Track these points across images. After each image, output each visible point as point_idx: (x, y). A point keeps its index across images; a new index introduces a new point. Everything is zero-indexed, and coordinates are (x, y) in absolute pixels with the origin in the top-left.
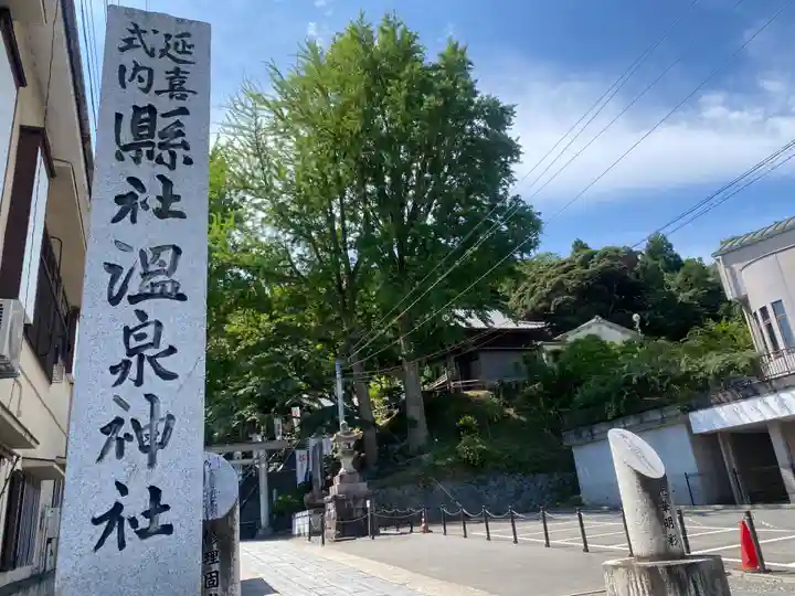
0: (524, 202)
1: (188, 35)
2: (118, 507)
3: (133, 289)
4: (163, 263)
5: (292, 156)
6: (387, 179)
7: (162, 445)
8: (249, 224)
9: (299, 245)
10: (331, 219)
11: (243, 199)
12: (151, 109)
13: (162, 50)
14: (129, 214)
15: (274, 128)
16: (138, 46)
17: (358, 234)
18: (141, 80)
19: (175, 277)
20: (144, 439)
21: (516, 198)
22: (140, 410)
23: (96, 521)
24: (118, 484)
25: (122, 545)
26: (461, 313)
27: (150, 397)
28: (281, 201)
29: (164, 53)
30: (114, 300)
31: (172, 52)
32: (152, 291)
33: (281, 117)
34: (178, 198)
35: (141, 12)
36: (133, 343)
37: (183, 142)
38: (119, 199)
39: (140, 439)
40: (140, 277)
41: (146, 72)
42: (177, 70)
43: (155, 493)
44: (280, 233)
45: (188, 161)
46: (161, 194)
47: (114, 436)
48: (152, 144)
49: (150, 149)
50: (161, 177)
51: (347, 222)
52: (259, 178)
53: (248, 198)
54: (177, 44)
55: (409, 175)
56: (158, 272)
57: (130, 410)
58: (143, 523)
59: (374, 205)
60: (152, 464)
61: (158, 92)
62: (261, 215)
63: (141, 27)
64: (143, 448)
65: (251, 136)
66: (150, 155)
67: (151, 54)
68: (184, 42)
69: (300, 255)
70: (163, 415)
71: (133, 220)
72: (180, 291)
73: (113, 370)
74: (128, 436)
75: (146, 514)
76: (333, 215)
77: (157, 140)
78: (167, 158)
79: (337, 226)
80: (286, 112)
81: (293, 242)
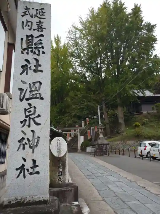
0: (158, 57)
1: (43, 9)
2: (23, 165)
3: (27, 96)
4: (36, 87)
5: (86, 45)
6: (114, 51)
7: (36, 146)
8: (74, 66)
9: (88, 72)
10: (97, 64)
11: (72, 59)
12: (32, 36)
13: (35, 15)
14: (25, 72)
15: (80, 37)
16: (27, 14)
17: (105, 68)
18: (29, 26)
19: (40, 92)
20: (31, 144)
21: (156, 56)
22: (30, 135)
23: (17, 169)
24: (23, 158)
25: (25, 177)
26: (136, 91)
27: (33, 131)
28: (83, 59)
29: (36, 16)
30: (21, 100)
31: (38, 15)
32: (33, 97)
33: (83, 34)
34: (40, 66)
35: (28, 2)
36: (27, 114)
37: (42, 46)
38: (22, 67)
39: (29, 144)
40: (29, 92)
41: (30, 23)
42: (40, 21)
43: (34, 161)
44: (82, 69)
45: (44, 53)
46: (35, 65)
47: (22, 143)
48: (32, 48)
49: (32, 49)
50: (35, 59)
51: (102, 65)
52: (77, 53)
53: (74, 59)
54: (40, 12)
55: (121, 49)
56: (35, 90)
57: (27, 135)
58: (31, 171)
59: (110, 59)
60: (33, 152)
61: (34, 30)
62: (77, 64)
63: (28, 7)
64: (31, 147)
65: (74, 40)
66: (32, 51)
67: (32, 17)
68: (42, 11)
69: (88, 75)
70: (36, 137)
71: (27, 74)
72: (41, 97)
73: (21, 122)
74: (26, 143)
75: (31, 168)
76: (98, 63)
77: (34, 46)
78: (37, 52)
79: (99, 66)
80: (84, 32)
81: (86, 72)
